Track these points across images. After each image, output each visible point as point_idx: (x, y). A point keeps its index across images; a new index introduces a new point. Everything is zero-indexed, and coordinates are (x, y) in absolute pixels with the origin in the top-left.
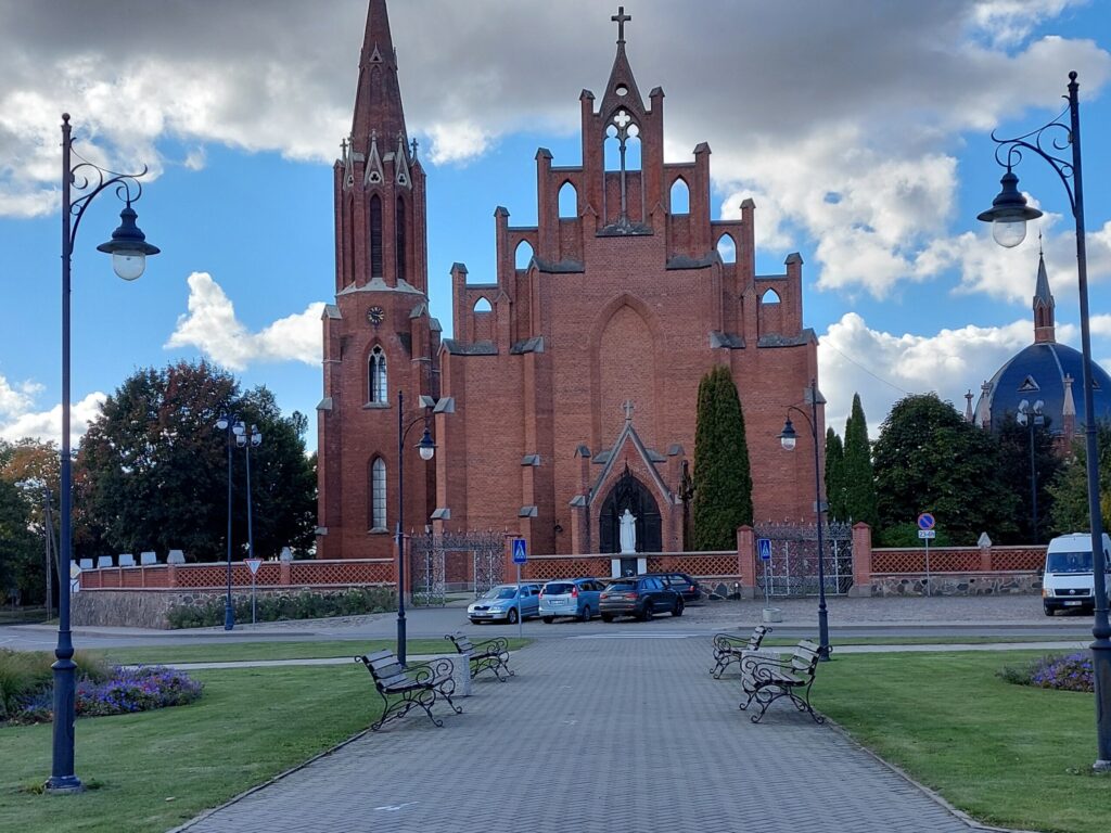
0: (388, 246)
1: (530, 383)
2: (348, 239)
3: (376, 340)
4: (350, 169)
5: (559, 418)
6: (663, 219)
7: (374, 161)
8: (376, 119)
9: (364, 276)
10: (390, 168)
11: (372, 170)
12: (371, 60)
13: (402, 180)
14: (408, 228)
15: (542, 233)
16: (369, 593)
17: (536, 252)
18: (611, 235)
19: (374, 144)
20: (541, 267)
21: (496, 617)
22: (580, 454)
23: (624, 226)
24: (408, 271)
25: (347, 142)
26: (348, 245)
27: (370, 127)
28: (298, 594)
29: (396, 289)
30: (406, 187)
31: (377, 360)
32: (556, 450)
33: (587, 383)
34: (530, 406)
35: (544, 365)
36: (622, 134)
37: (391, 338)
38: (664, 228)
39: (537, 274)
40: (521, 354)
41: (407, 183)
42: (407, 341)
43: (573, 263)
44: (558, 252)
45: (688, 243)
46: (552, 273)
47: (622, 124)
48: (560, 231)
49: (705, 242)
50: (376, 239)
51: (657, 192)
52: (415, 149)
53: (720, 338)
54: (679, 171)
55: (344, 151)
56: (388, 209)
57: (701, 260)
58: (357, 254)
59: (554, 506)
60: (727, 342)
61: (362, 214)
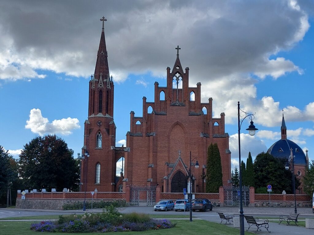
0: (104, 104)
1: (151, 144)
2: (92, 102)
3: (99, 130)
4: (94, 83)
5: (158, 154)
6: (188, 102)
7: (101, 81)
8: (101, 70)
9: (97, 112)
10: (105, 83)
11: (100, 84)
12: (101, 54)
13: (108, 87)
14: (109, 100)
15: (155, 104)
16: (119, 202)
17: (154, 109)
18: (174, 105)
19: (101, 77)
20: (155, 113)
21: (162, 209)
22: (166, 165)
23: (178, 103)
24: (109, 112)
25: (93, 76)
26: (92, 104)
27: (100, 72)
28: (100, 201)
29: (105, 116)
30: (109, 89)
31: (99, 135)
32: (158, 163)
33: (167, 145)
34: (151, 151)
35: (155, 139)
36: (178, 79)
37: (103, 129)
38: (188, 104)
39: (154, 115)
40: (149, 136)
41: (110, 87)
42: (108, 131)
43: (164, 112)
44: (159, 109)
45: (195, 109)
46: (158, 115)
47: (178, 76)
48: (160, 104)
49: (199, 108)
50: (100, 102)
51: (187, 95)
52: (112, 78)
53: (203, 134)
54: (193, 90)
55: (92, 78)
56: (104, 94)
57: (199, 114)
58: (95, 107)
59: (157, 179)
60: (205, 136)
61: (97, 95)
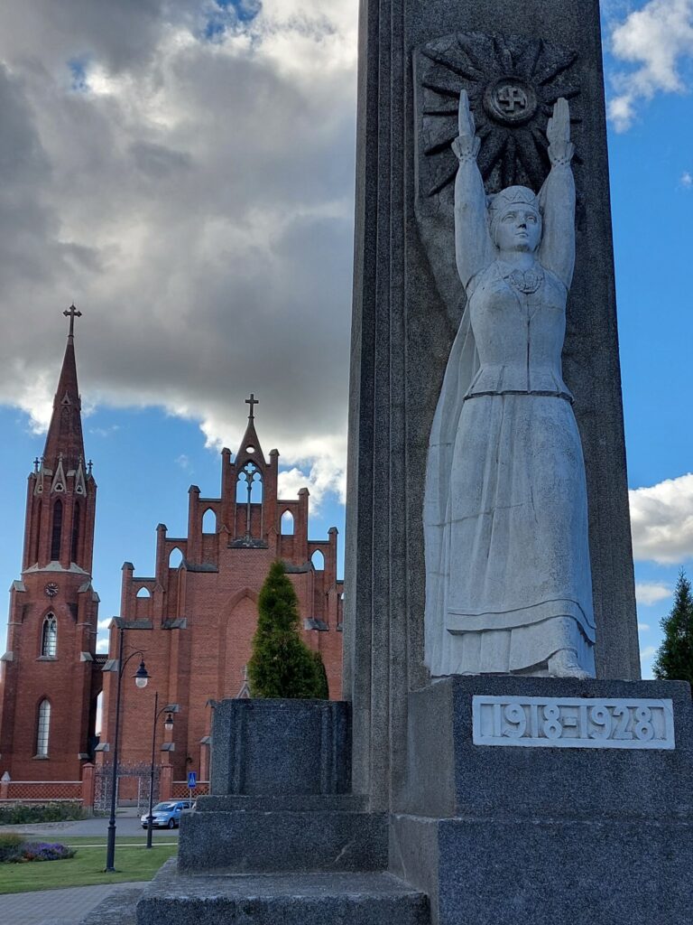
0: (66, 538)
1: (175, 650)
2: (35, 532)
3: (51, 608)
4: (41, 480)
5: (194, 677)
6: (275, 538)
7: (60, 475)
8: (63, 445)
9: (45, 559)
10: (71, 482)
11: (58, 482)
12: (62, 403)
13: (79, 490)
14: (81, 525)
15: (190, 543)
16: (64, 806)
17: (185, 553)
18: (239, 546)
19: (60, 463)
20: (189, 567)
21: (161, 824)
22: (210, 706)
23: (248, 541)
24: (79, 557)
25: (39, 460)
26: (35, 536)
27: (59, 450)
28: (14, 805)
29: (69, 571)
30: (82, 495)
31: (50, 623)
32: (191, 701)
33: (216, 652)
34: (174, 668)
35: (185, 637)
36: (250, 478)
37: (62, 606)
38: (275, 544)
39: (185, 572)
40: (170, 629)
41: (83, 492)
42: (74, 610)
43: (210, 566)
44: (200, 557)
45: (292, 555)
46: (195, 572)
47: (250, 472)
48: (203, 543)
49: (303, 555)
50: (57, 532)
51: (272, 519)
52: (90, 468)
53: (312, 623)
54: (288, 505)
55: (37, 466)
56: (68, 511)
57: (301, 568)
58: (41, 545)
59: (187, 743)
60: (317, 626)
61: (47, 514)
